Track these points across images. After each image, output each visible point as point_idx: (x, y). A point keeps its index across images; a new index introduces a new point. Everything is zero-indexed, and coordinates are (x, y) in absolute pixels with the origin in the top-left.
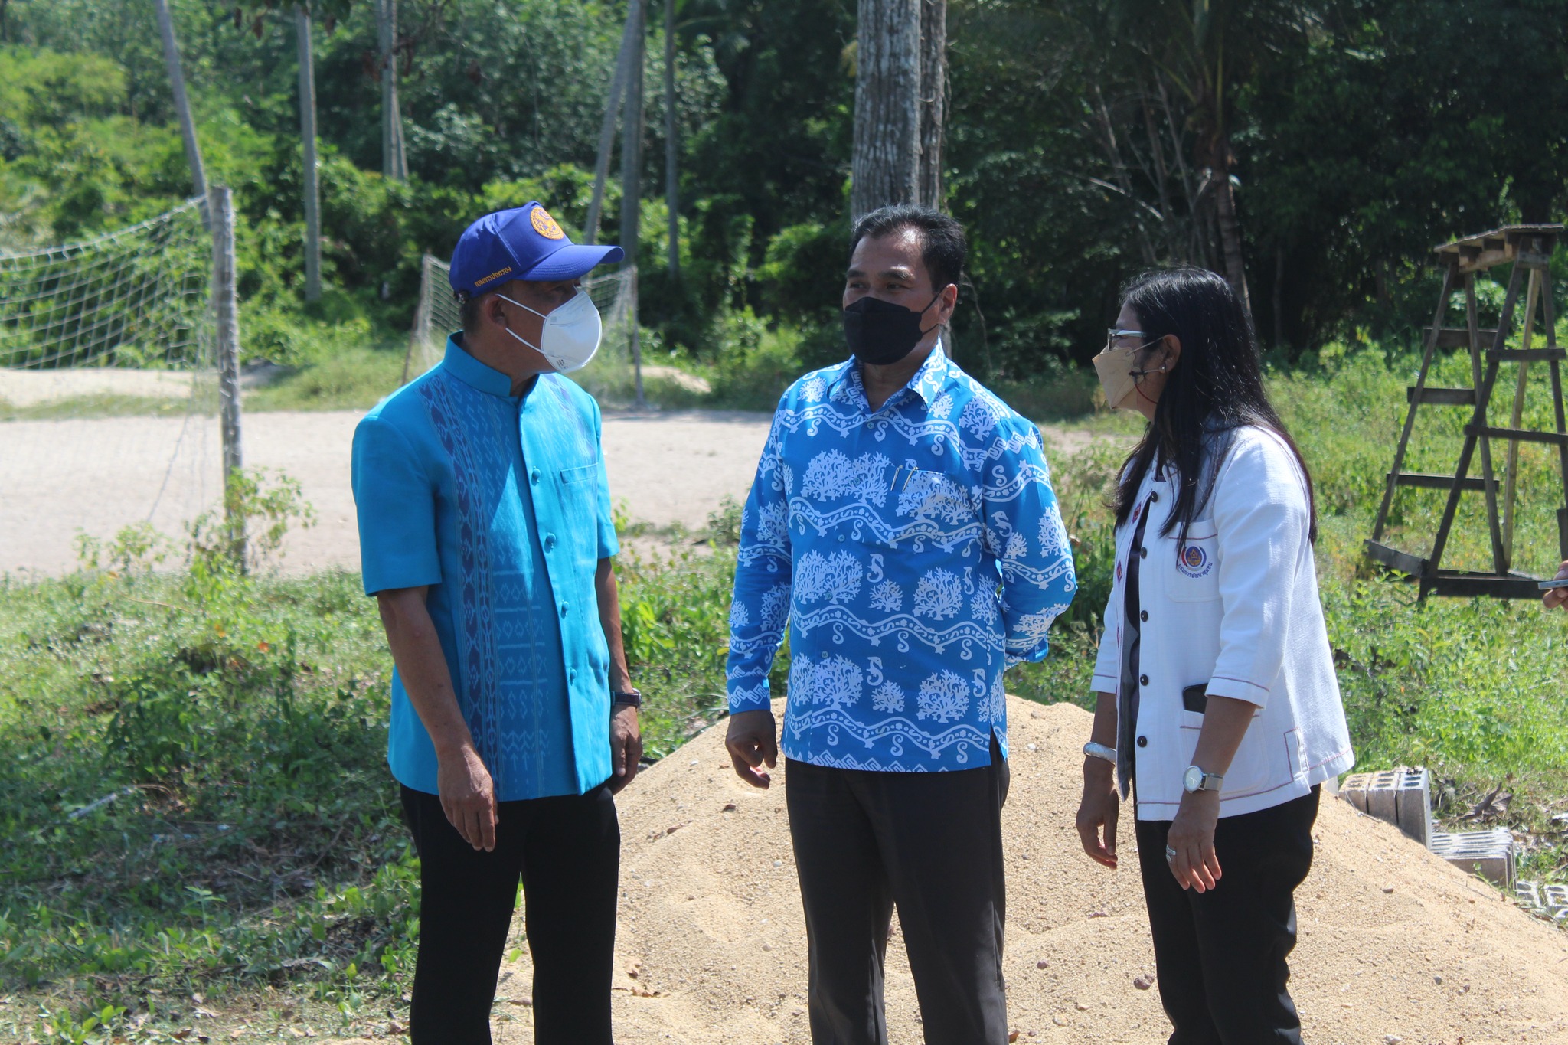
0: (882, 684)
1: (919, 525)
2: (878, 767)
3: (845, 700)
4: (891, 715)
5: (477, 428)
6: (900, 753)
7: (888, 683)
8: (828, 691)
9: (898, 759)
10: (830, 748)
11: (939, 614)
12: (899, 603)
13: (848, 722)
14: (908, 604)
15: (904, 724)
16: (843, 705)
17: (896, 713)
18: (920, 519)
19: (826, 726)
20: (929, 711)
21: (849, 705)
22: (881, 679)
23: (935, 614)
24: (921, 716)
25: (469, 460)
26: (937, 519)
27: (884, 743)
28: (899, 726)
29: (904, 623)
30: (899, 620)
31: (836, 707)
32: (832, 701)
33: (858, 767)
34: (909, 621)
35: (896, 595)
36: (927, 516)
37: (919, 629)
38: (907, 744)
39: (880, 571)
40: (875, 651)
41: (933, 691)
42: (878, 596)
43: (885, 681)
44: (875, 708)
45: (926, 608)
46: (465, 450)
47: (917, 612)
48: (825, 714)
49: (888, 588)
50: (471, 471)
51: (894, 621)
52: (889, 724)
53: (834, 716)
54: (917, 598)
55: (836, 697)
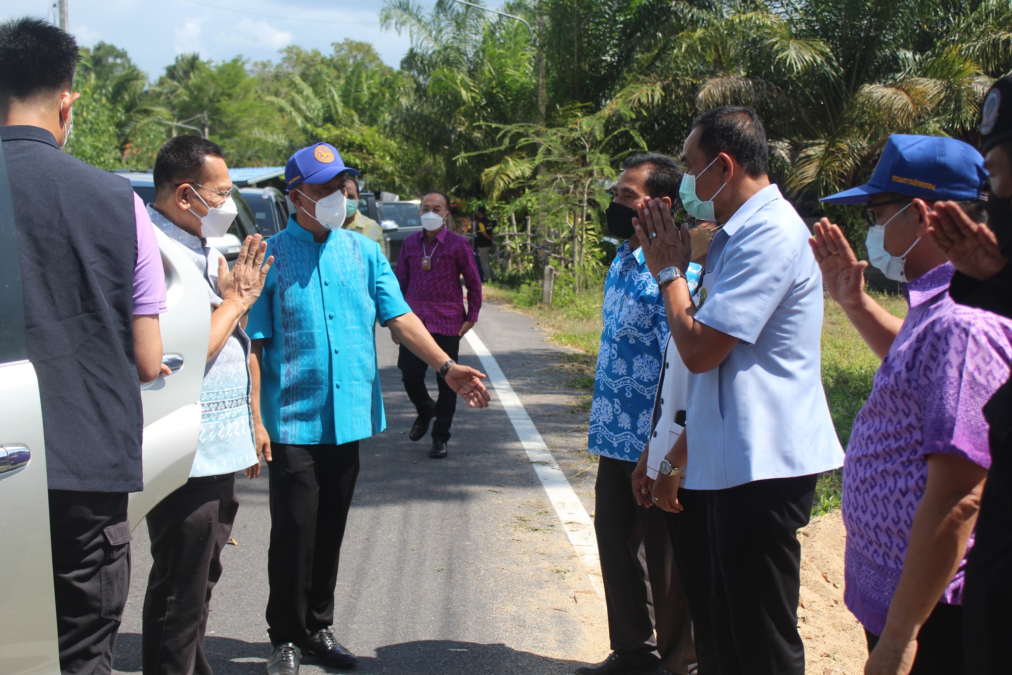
0: (621, 413)
1: (627, 329)
2: (619, 458)
3: (606, 420)
4: (626, 431)
5: (294, 258)
6: (628, 451)
7: (623, 413)
8: (597, 415)
9: (627, 454)
10: (598, 445)
11: (646, 378)
12: (625, 370)
13: (605, 432)
14: (630, 372)
15: (631, 436)
16: (604, 423)
17: (628, 430)
18: (626, 325)
19: (596, 433)
20: (643, 430)
21: (607, 423)
22: (620, 411)
23: (643, 378)
24: (639, 432)
25: (287, 274)
26: (635, 325)
27: (622, 445)
28: (629, 436)
29: (629, 381)
30: (626, 380)
31: (601, 423)
32: (599, 420)
33: (610, 456)
34: (631, 381)
35: (624, 366)
36: (629, 324)
37: (636, 385)
38: (631, 446)
39: (616, 353)
40: (616, 396)
41: (645, 420)
42: (615, 366)
43: (622, 412)
44: (619, 425)
45: (639, 375)
46: (286, 269)
47: (634, 376)
48: (595, 427)
49: (619, 362)
50: (287, 280)
51: (624, 380)
52: (625, 435)
53: (600, 428)
54: (635, 369)
55: (601, 418)
